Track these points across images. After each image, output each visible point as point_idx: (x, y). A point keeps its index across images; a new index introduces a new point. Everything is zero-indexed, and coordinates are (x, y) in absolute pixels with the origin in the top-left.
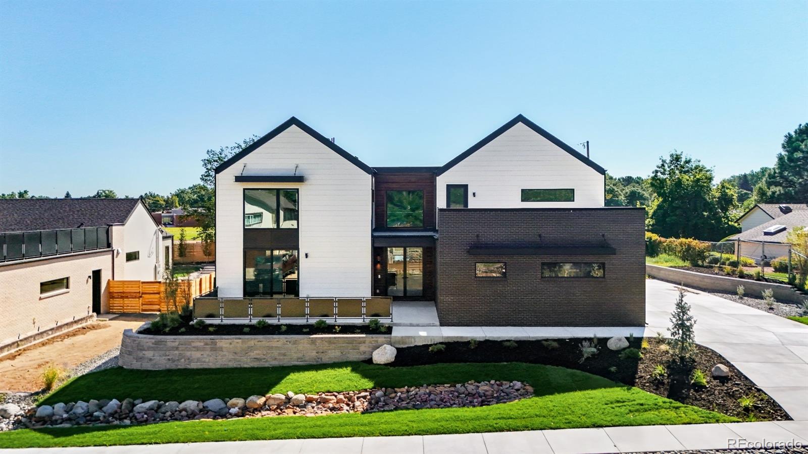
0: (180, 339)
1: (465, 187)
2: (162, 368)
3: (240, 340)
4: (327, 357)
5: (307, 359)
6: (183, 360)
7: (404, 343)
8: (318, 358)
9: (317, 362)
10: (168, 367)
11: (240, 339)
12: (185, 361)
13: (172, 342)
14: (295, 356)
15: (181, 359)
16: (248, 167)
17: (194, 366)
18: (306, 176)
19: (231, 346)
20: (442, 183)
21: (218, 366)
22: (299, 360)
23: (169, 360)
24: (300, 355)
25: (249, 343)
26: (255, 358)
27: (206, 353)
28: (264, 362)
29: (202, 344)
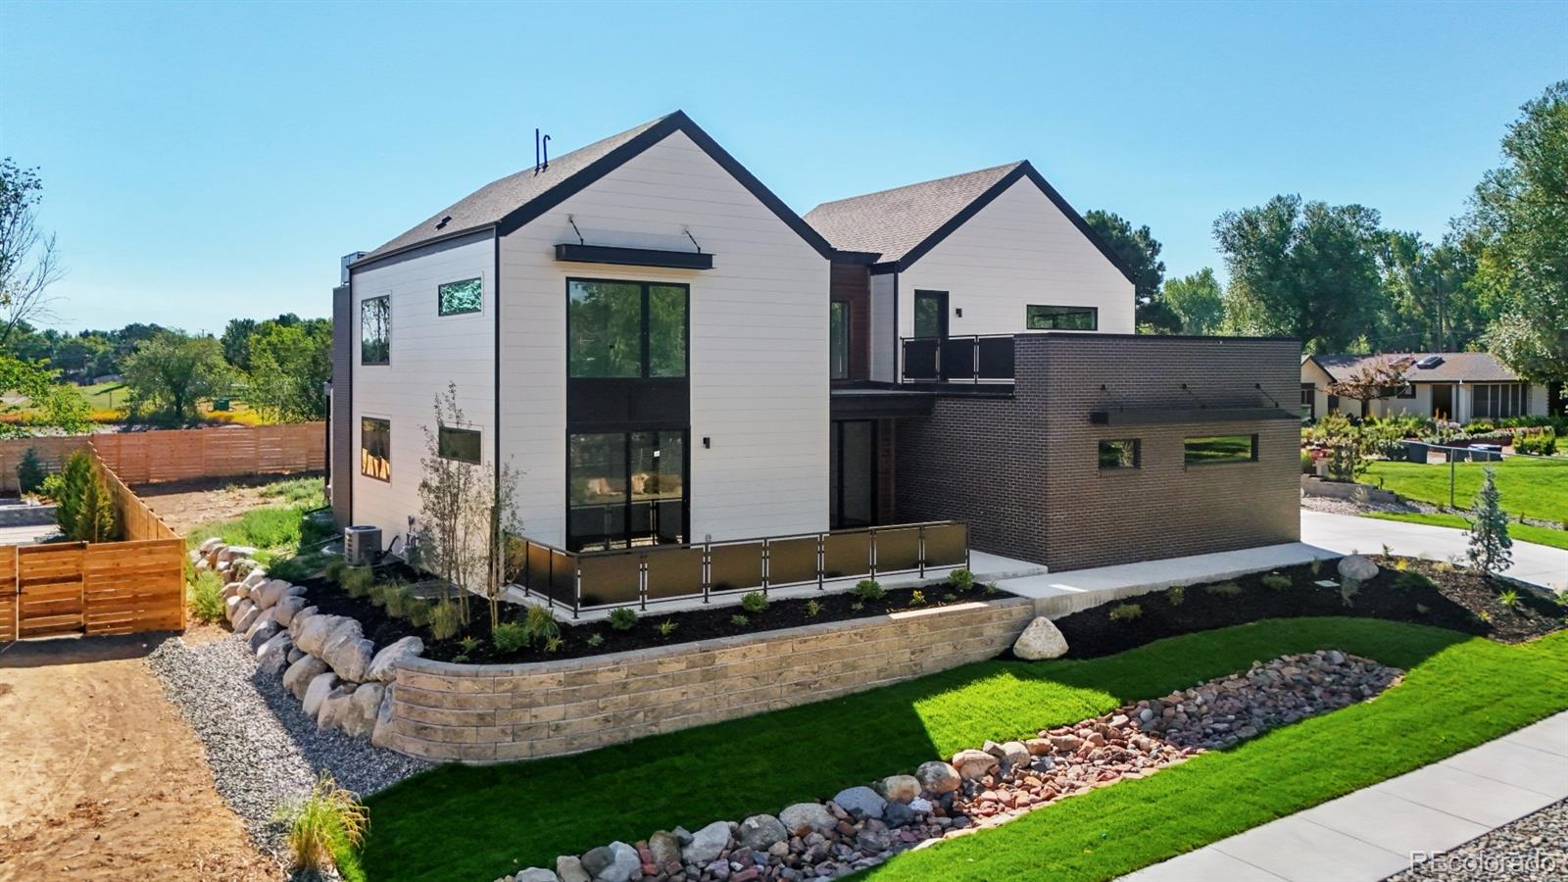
0: (629, 660)
1: (945, 297)
2: (590, 744)
3: (765, 644)
4: (931, 659)
6: (641, 715)
7: (1055, 612)
8: (915, 665)
9: (914, 673)
10: (607, 739)
11: (762, 641)
12: (645, 716)
13: (612, 671)
15: (637, 713)
16: (579, 223)
17: (667, 726)
19: (746, 662)
20: (907, 285)
23: (607, 720)
25: (783, 647)
27: (692, 688)
28: (816, 689)
29: (683, 666)
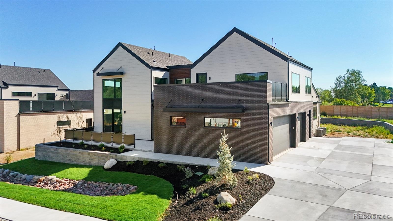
1: (205, 74)
4: (93, 162)
5: (86, 162)
7: (122, 159)
8: (90, 163)
9: (90, 164)
14: (82, 160)
16: (104, 69)
18: (125, 72)
19: (62, 152)
20: (194, 72)
21: (57, 161)
22: (84, 162)
24: (84, 160)
25: (68, 151)
26: (69, 159)
28: (72, 161)
